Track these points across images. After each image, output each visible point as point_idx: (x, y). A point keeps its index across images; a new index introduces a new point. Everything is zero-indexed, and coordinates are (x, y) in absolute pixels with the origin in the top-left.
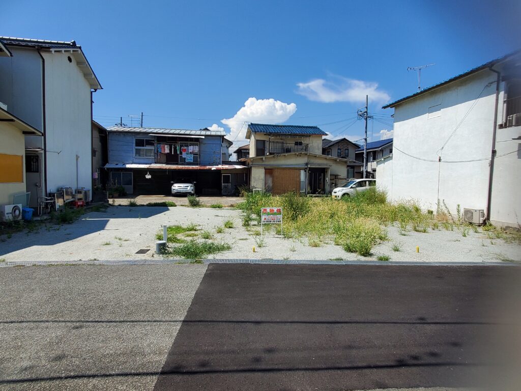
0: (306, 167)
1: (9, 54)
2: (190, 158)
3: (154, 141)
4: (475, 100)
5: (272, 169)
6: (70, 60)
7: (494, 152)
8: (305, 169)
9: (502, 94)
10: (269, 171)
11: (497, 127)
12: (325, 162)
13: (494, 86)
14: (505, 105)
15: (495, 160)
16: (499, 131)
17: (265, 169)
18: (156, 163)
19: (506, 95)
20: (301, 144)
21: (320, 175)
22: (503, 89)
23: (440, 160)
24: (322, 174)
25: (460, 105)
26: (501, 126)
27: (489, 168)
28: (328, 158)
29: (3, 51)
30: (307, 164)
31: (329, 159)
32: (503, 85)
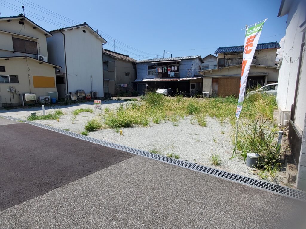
1: (51, 36)
2: (172, 74)
3: (156, 66)
6: (84, 31)
10: (215, 80)
17: (212, 79)
18: (155, 78)
29: (48, 35)
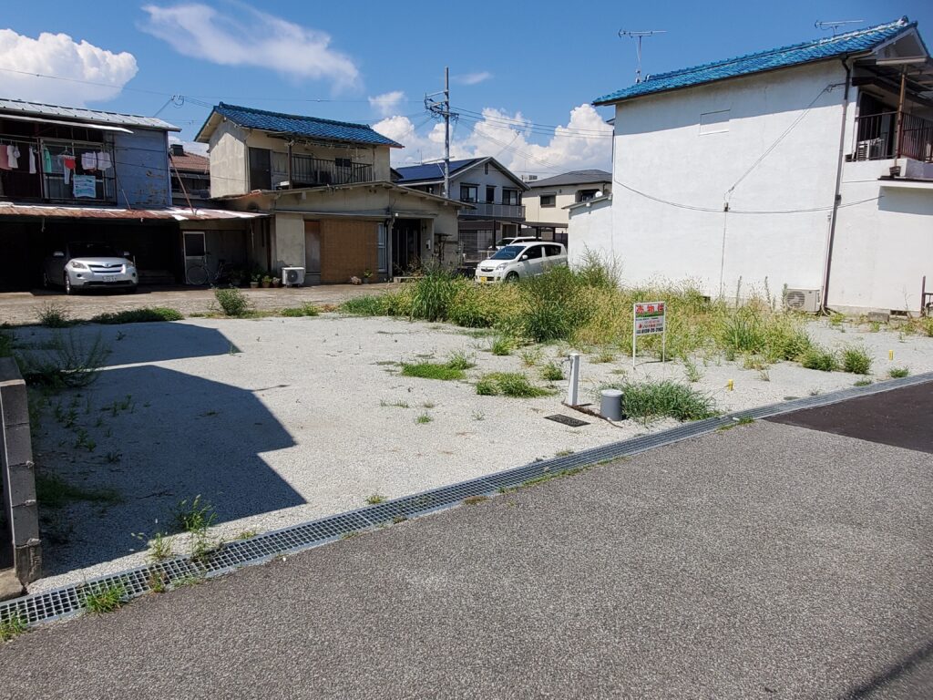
0: (390, 216)
4: (802, 111)
5: (317, 221)
7: (838, 198)
8: (385, 223)
9: (853, 108)
10: (314, 226)
11: (844, 158)
12: (419, 206)
13: (840, 91)
14: (857, 123)
15: (838, 211)
16: (847, 166)
17: (305, 220)
19: (858, 108)
20: (348, 163)
21: (411, 234)
22: (855, 97)
23: (726, 209)
24: (415, 233)
25: (771, 115)
26: (849, 158)
27: (828, 225)
28: (428, 198)
30: (388, 210)
31: (430, 200)
32: (854, 91)
